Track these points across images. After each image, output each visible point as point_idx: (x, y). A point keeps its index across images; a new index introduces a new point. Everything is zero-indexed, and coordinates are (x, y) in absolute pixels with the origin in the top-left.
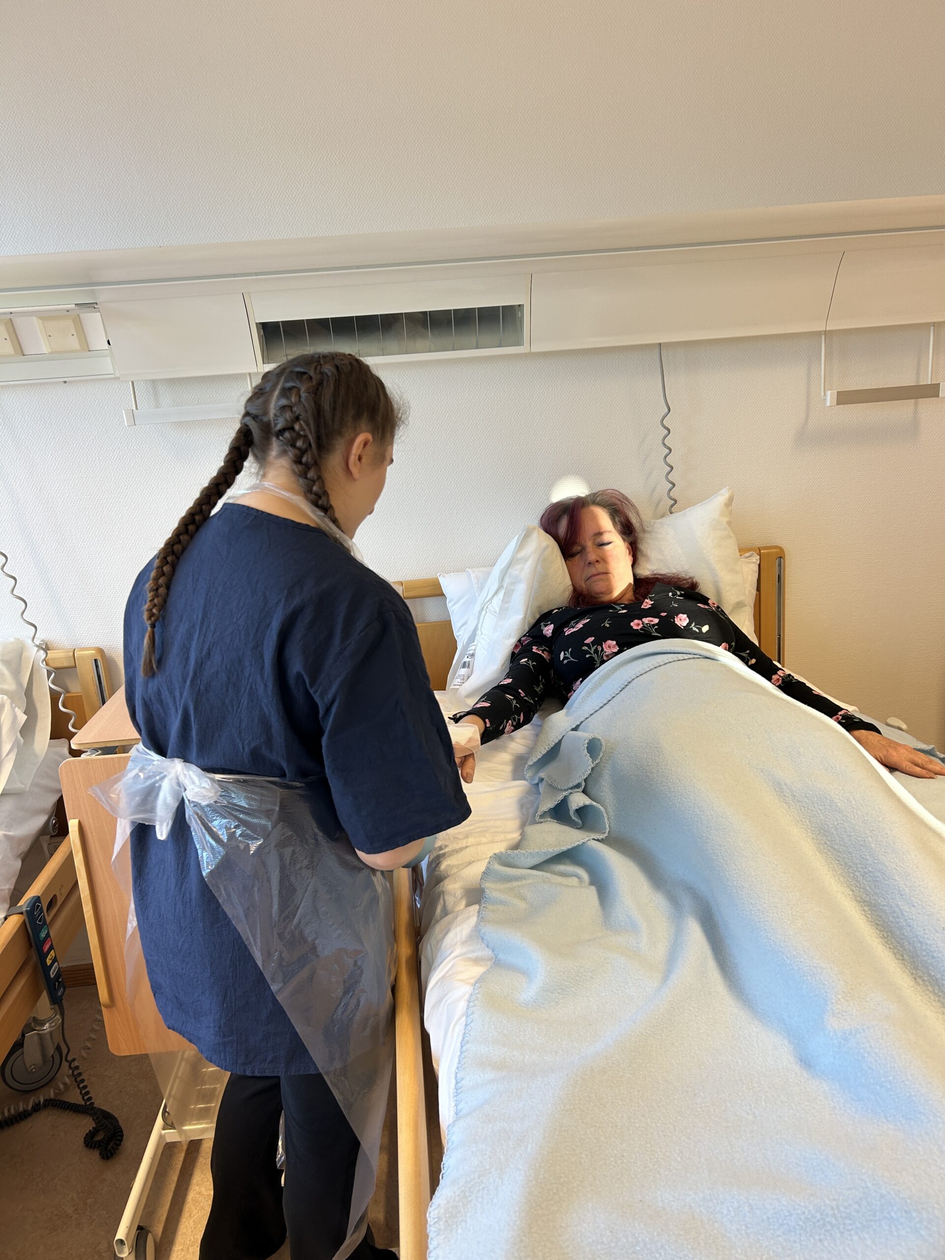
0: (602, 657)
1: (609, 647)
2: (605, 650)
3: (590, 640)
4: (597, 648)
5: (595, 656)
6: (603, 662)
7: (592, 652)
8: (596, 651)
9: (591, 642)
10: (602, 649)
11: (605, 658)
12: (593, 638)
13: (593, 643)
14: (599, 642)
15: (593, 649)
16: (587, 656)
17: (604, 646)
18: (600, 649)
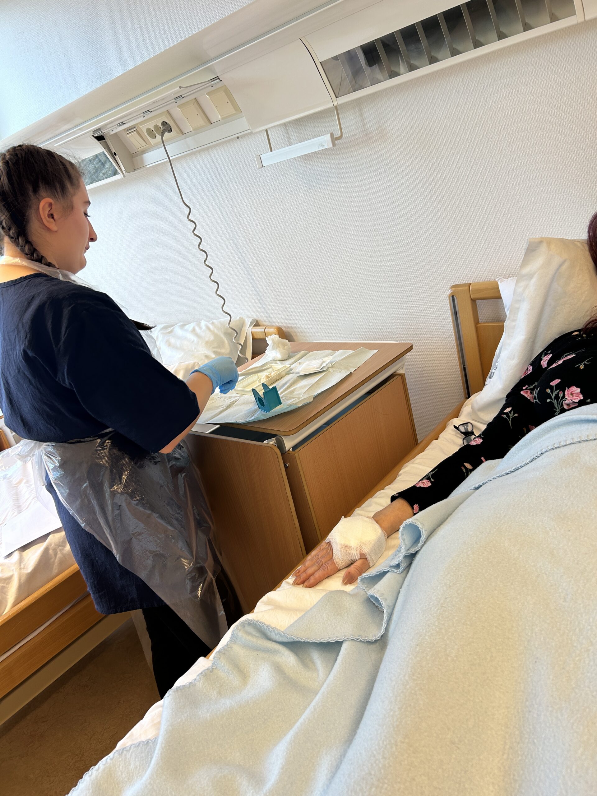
0: (562, 405)
1: (572, 394)
2: (566, 397)
3: (557, 381)
4: (558, 393)
5: (555, 402)
6: (563, 411)
7: (553, 397)
8: (557, 397)
9: (556, 385)
10: (564, 395)
11: (566, 407)
12: (559, 380)
13: (558, 386)
14: (562, 387)
15: (555, 393)
16: (548, 400)
17: (566, 393)
18: (561, 395)
